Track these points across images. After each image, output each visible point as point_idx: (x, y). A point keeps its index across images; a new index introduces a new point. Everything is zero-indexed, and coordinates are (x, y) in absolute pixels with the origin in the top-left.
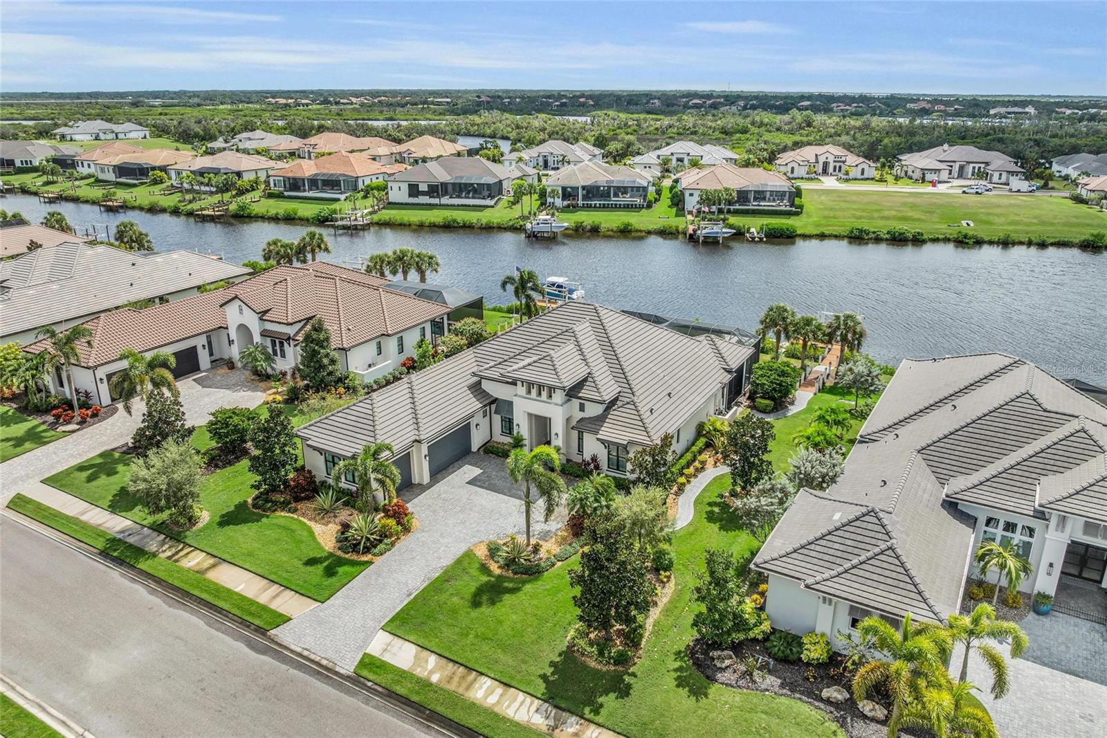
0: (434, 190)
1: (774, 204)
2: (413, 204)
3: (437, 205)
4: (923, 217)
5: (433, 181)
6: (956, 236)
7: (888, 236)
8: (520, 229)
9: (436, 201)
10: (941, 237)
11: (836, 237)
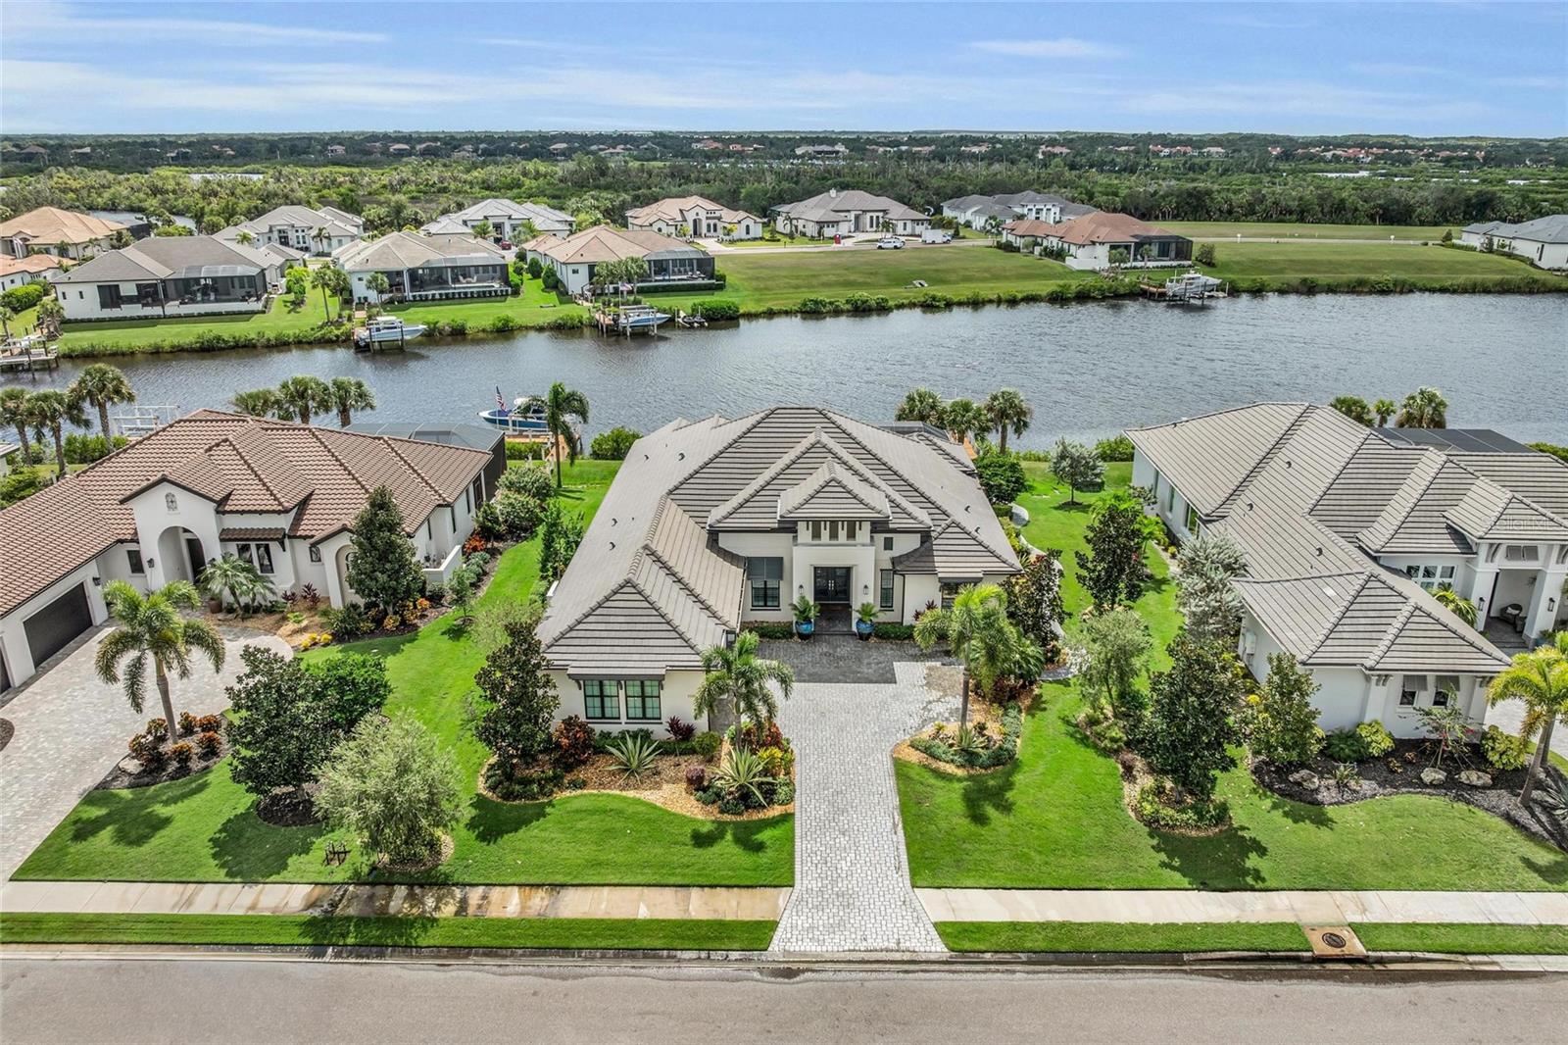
0: (149, 293)
1: (685, 277)
2: (111, 320)
3: (159, 317)
4: (869, 280)
5: (145, 278)
6: (923, 299)
7: (848, 307)
8: (337, 341)
9: (157, 311)
10: (906, 302)
11: (787, 313)
